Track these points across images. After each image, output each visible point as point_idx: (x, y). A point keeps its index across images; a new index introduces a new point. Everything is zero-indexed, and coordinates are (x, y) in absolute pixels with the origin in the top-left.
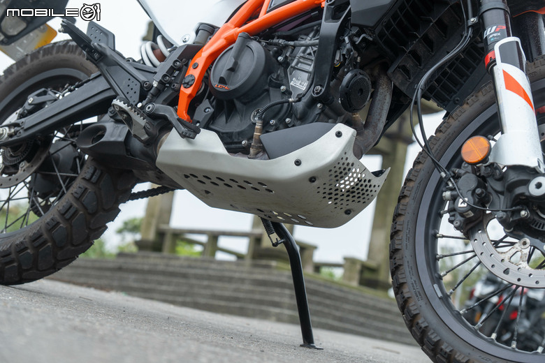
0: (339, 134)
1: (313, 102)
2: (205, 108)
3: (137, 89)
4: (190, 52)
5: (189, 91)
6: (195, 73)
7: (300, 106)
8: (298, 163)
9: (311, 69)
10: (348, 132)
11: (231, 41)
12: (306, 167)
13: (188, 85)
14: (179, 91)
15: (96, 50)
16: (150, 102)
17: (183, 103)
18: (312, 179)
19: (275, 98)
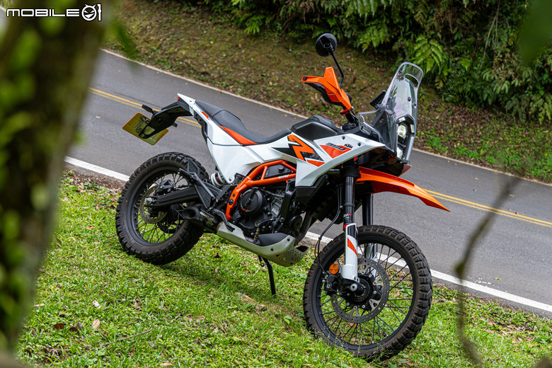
0: (288, 240)
1: (279, 223)
2: (237, 215)
3: (210, 199)
4: (232, 188)
5: (231, 206)
6: (233, 199)
7: (275, 223)
8: (272, 250)
9: (280, 206)
10: (292, 239)
11: (249, 187)
12: (275, 252)
13: (230, 204)
14: (226, 205)
15: (192, 179)
16: (215, 208)
17: (228, 210)
18: (277, 256)
19: (265, 217)
